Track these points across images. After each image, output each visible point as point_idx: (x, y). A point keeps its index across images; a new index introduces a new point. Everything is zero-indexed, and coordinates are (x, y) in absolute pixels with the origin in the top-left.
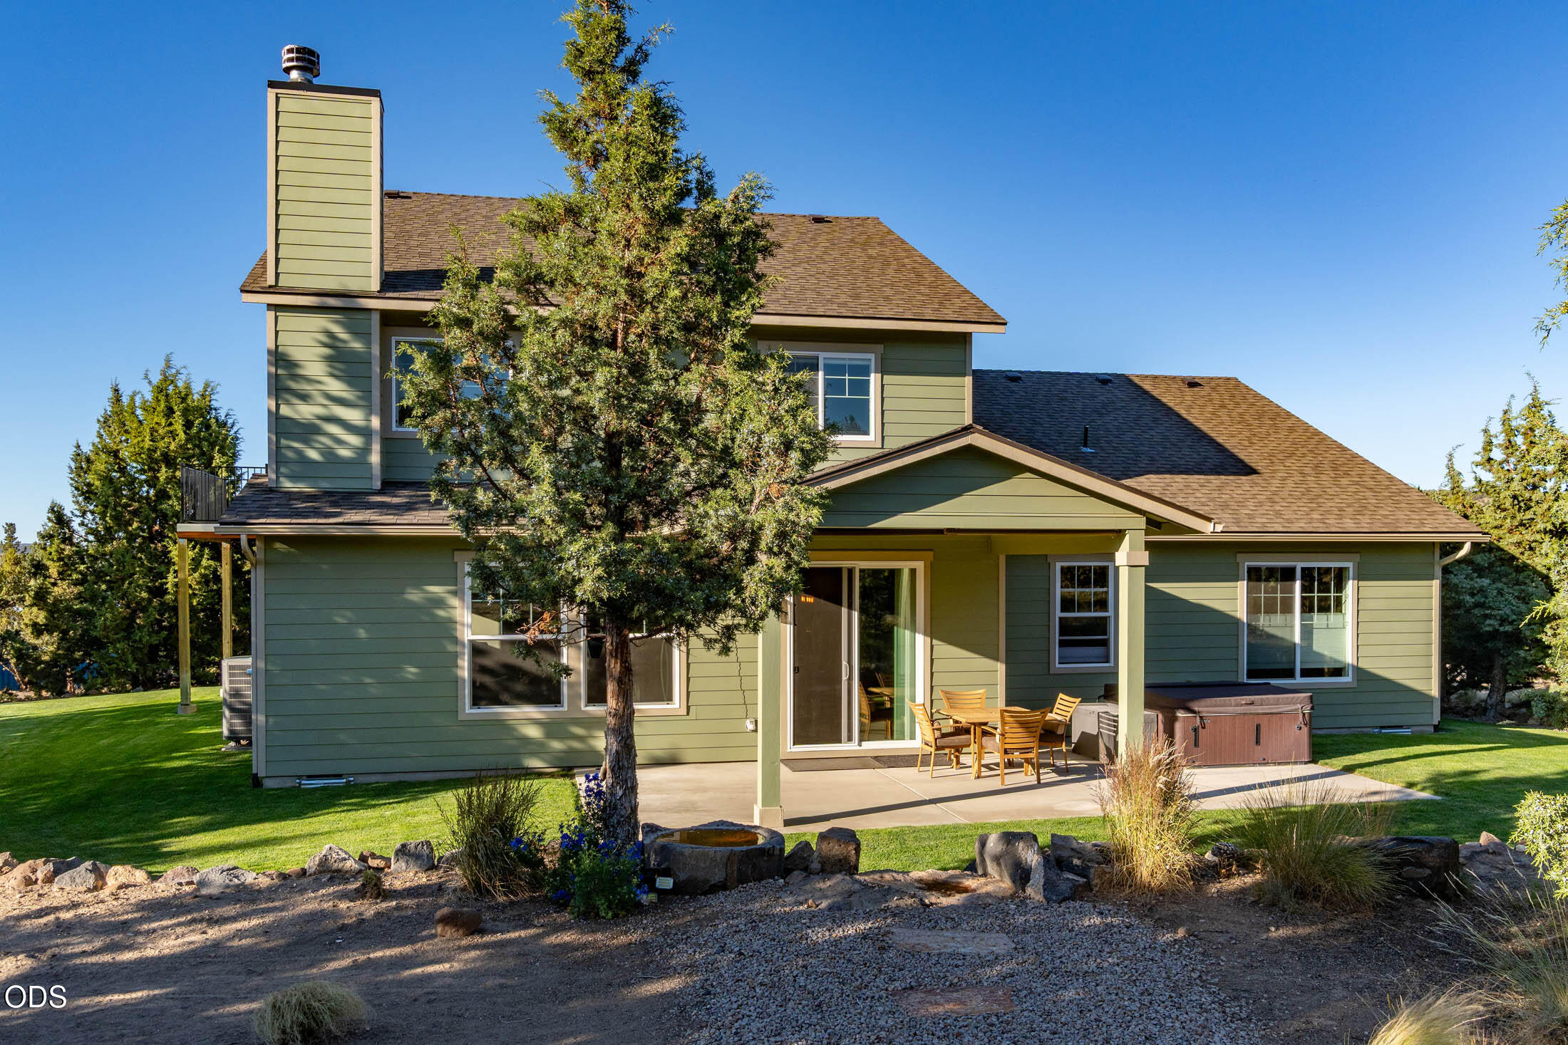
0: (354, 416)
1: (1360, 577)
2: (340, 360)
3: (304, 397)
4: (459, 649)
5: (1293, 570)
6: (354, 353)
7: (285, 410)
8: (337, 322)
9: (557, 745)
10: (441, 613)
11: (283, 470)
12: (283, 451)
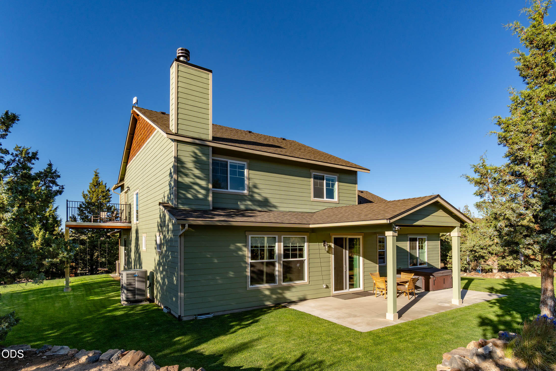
0: (203, 183)
1: (428, 240)
2: (198, 162)
3: (186, 175)
4: (247, 265)
5: (416, 238)
6: (202, 160)
7: (180, 179)
8: (197, 149)
9: (274, 296)
10: (240, 253)
11: (179, 201)
12: (180, 194)
